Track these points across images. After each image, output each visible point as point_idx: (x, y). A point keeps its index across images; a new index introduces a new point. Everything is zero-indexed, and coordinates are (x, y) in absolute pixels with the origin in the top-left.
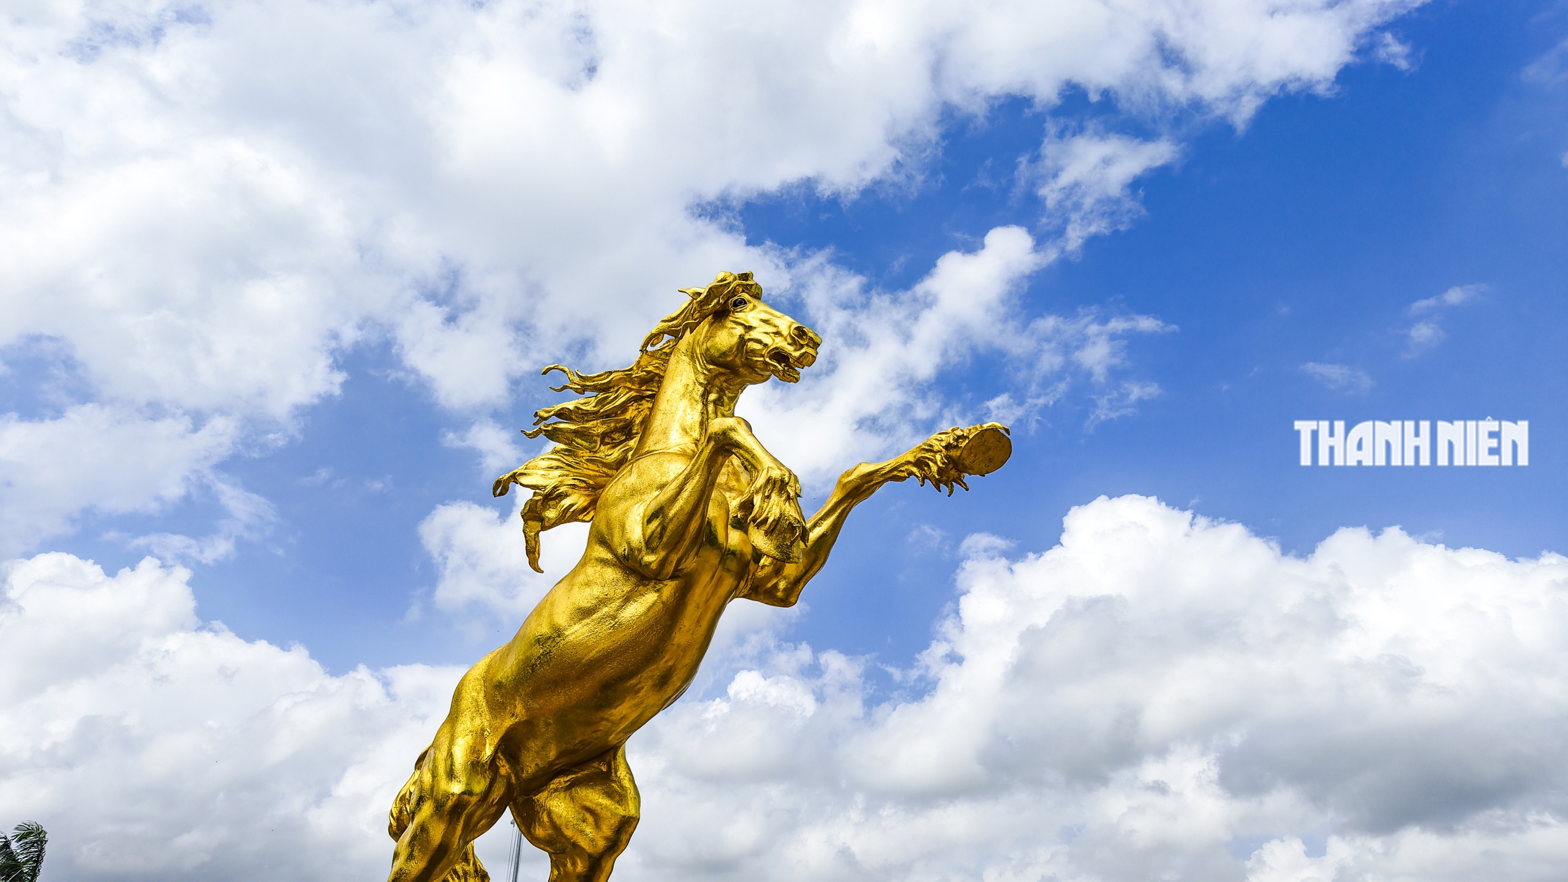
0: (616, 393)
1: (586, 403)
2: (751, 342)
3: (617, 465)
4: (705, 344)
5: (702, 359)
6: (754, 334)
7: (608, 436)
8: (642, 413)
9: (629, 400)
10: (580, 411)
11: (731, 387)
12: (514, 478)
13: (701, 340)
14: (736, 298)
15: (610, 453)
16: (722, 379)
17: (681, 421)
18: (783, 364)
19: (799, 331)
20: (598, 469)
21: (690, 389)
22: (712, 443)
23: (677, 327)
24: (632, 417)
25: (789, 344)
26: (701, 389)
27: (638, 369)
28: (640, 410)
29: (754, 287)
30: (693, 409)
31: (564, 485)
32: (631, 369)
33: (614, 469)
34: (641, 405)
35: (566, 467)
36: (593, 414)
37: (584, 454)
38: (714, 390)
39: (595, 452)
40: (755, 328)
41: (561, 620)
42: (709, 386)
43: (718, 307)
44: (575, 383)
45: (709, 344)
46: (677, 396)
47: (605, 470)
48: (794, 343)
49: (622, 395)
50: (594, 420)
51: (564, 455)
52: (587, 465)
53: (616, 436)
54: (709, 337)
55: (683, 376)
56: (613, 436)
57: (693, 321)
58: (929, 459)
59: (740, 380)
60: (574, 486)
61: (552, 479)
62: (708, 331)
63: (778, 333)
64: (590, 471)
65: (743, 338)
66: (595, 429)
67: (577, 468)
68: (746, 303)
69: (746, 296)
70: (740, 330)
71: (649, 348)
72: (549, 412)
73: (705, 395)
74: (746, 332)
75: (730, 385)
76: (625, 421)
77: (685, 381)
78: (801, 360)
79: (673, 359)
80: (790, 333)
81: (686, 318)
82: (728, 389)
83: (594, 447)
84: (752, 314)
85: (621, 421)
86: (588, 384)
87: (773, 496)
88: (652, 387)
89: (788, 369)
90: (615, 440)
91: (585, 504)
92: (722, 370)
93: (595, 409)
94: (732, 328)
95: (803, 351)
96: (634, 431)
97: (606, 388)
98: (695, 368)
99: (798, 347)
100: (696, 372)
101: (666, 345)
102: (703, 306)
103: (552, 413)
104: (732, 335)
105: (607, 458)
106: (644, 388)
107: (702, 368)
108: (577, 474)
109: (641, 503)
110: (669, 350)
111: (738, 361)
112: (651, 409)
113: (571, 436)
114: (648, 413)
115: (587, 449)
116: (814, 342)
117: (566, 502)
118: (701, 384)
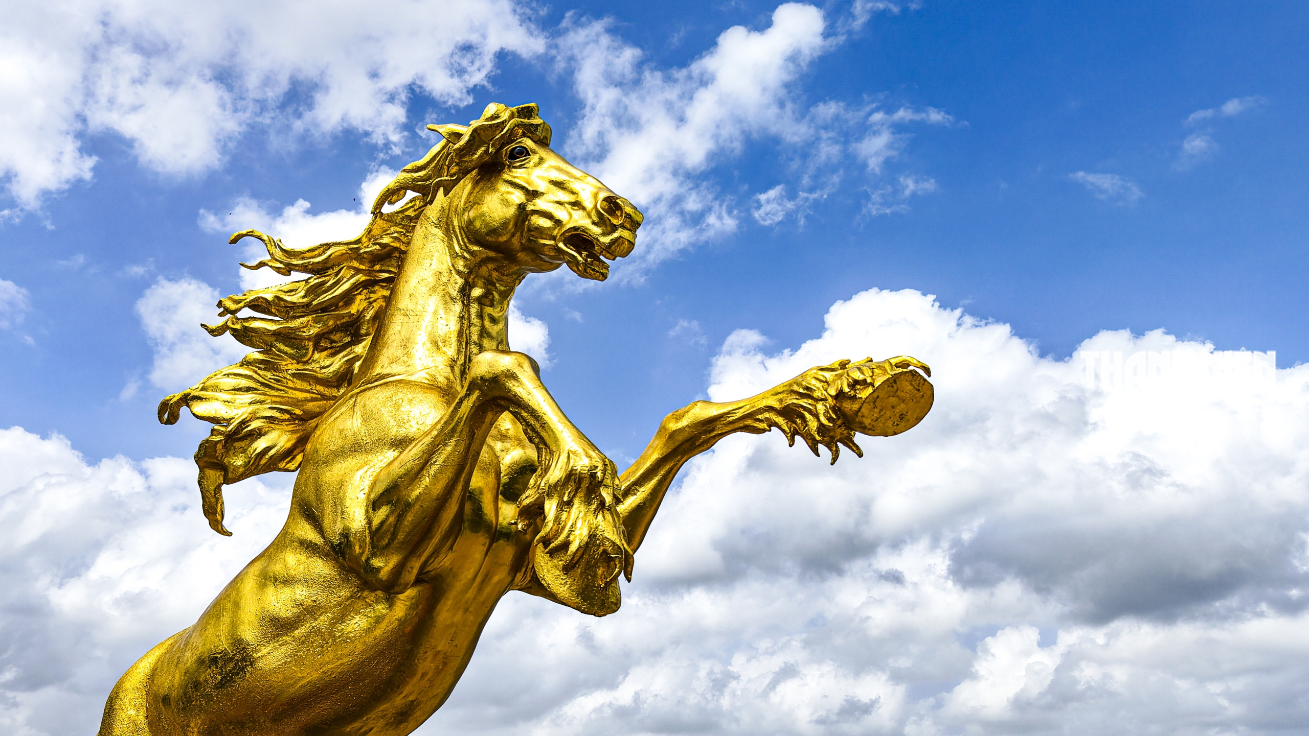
0: (336, 275)
1: (291, 291)
2: (536, 216)
3: (337, 381)
4: (466, 214)
5: (462, 236)
6: (540, 204)
7: (326, 338)
8: (374, 304)
9: (355, 287)
10: (282, 303)
11: (505, 278)
12: (187, 400)
13: (462, 205)
14: (513, 145)
15: (327, 363)
16: (491, 266)
17: (429, 329)
18: (584, 253)
19: (610, 204)
20: (309, 388)
21: (444, 279)
22: (476, 394)
23: (426, 181)
24: (360, 310)
25: (594, 223)
26: (460, 281)
27: (370, 240)
28: (371, 300)
29: (540, 129)
30: (447, 309)
31: (258, 418)
32: (358, 241)
33: (334, 387)
34: (374, 292)
35: (261, 388)
36: (303, 307)
37: (290, 367)
38: (480, 282)
39: (306, 363)
40: (542, 194)
41: (249, 633)
42: (472, 277)
43: (487, 158)
44: (277, 260)
45: (472, 214)
46: (424, 290)
47: (320, 388)
48: (601, 221)
49: (345, 280)
50: (303, 316)
51: (260, 368)
52: (293, 382)
53: (336, 337)
54: (472, 202)
55: (434, 258)
56: (332, 337)
57: (448, 178)
58: (805, 408)
59: (517, 268)
60: (271, 419)
61: (239, 408)
62: (470, 194)
63: (576, 204)
64: (297, 392)
65: (524, 209)
66: (305, 330)
67: (278, 389)
68: (528, 154)
69: (528, 143)
70: (518, 197)
71: (387, 209)
72: (238, 302)
73: (465, 291)
74: (528, 200)
75: (504, 275)
76: (350, 317)
77: (436, 266)
78: (613, 248)
79: (419, 232)
80: (595, 207)
81: (438, 171)
82: (499, 280)
83: (305, 355)
84: (538, 171)
85: (343, 316)
86: (295, 262)
87: (577, 501)
88: (389, 266)
89: (592, 262)
90: (336, 342)
91: (289, 445)
92: (492, 254)
93: (305, 300)
94: (508, 193)
95: (615, 235)
96: (363, 332)
97: (320, 270)
98: (451, 247)
99: (609, 229)
100: (454, 256)
101: (410, 205)
102: (464, 156)
103: (242, 304)
104: (506, 203)
105: (323, 371)
106: (377, 267)
107: (461, 249)
108: (278, 399)
109: (365, 468)
110: (415, 213)
111: (515, 241)
112: (388, 300)
113: (271, 339)
114: (384, 304)
115: (293, 359)
116: (632, 221)
117: (260, 444)
118: (459, 273)
